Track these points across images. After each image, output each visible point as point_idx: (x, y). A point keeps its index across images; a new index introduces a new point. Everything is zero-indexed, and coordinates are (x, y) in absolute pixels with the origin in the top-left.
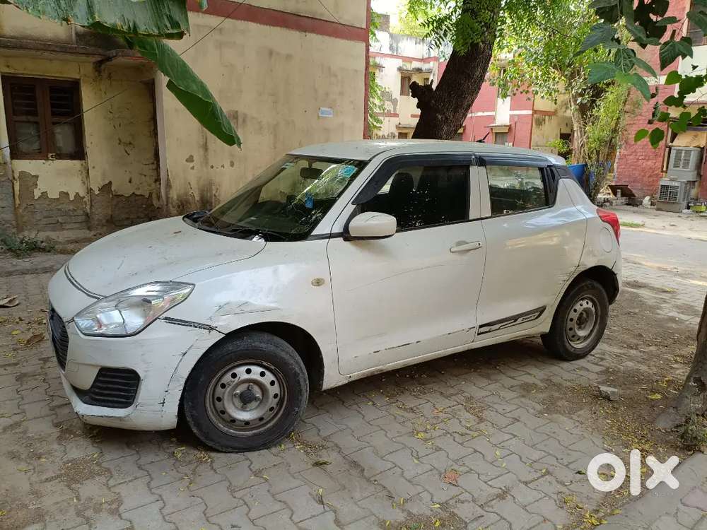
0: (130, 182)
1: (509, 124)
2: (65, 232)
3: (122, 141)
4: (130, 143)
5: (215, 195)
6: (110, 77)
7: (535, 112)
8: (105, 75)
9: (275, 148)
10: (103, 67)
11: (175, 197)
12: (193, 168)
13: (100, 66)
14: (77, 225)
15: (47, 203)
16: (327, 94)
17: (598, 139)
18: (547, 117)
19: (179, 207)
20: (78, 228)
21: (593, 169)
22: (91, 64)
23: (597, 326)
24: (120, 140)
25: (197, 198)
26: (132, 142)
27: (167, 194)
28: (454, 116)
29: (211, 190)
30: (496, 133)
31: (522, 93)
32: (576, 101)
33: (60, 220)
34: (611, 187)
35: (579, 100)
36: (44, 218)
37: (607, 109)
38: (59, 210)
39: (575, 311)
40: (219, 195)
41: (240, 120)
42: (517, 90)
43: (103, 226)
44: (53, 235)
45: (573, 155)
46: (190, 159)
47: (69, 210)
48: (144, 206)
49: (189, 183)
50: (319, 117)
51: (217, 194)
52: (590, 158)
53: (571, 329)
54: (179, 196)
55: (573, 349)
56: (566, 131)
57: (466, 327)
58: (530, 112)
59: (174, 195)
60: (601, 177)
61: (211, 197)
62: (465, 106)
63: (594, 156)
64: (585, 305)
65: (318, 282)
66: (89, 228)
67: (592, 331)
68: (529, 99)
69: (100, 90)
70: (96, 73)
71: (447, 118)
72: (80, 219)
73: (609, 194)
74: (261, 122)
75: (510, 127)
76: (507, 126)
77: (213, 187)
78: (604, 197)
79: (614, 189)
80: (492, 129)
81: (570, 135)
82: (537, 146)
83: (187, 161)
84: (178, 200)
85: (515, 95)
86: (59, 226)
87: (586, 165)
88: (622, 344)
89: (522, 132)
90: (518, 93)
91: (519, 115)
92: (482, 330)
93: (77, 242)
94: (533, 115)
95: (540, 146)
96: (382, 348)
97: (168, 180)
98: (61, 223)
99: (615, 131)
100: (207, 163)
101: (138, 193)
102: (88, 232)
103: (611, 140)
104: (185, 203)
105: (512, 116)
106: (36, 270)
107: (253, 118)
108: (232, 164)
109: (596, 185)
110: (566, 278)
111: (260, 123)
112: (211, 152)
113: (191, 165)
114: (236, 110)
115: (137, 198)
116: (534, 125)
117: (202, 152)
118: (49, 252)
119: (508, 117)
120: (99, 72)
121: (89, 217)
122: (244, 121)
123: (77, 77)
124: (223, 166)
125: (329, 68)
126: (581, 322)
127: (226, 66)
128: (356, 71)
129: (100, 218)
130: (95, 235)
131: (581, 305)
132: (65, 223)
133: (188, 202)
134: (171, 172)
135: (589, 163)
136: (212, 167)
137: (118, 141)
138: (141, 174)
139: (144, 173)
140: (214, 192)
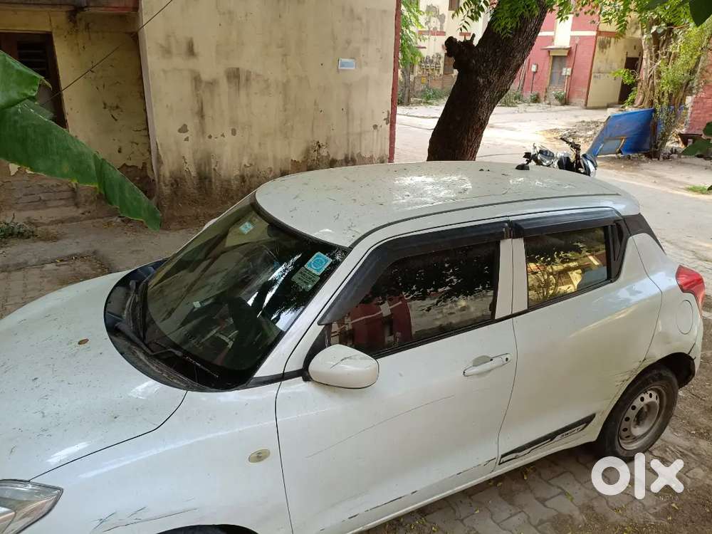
0: (119, 152)
1: (568, 46)
2: (50, 210)
3: (108, 104)
4: (117, 107)
5: (214, 169)
6: (87, 27)
7: (599, 33)
8: (82, 25)
9: (285, 110)
10: (79, 15)
11: (167, 174)
12: (187, 139)
13: (75, 15)
14: (63, 202)
15: (27, 179)
16: (348, 42)
17: (672, 81)
18: (613, 40)
19: (172, 185)
20: (65, 206)
21: (662, 116)
22: (64, 13)
23: (660, 419)
24: (105, 104)
25: (193, 174)
26: (119, 105)
27: (158, 171)
28: (498, 80)
29: (209, 163)
30: (554, 57)
31: (585, 13)
32: (651, 29)
33: (43, 198)
34: (680, 135)
35: (654, 29)
36: (25, 195)
37: (686, 43)
38: (41, 186)
39: (634, 408)
40: (220, 169)
41: (243, 78)
42: (581, 9)
43: (92, 203)
44: (35, 215)
45: (639, 87)
46: (183, 129)
47: (53, 186)
48: (138, 178)
49: (184, 157)
50: (338, 71)
51: (216, 168)
52: (660, 103)
53: (625, 430)
54: (172, 173)
55: (626, 452)
56: (633, 54)
57: (483, 460)
58: (594, 33)
59: (166, 171)
60: (670, 125)
61: (210, 173)
62: (513, 66)
63: (665, 100)
64: (647, 400)
65: (259, 457)
66: (77, 205)
67: (654, 425)
68: (594, 22)
69: (78, 44)
70: (72, 24)
71: (490, 83)
72: (66, 195)
73: (678, 142)
74: (268, 79)
75: (570, 50)
76: (567, 49)
77: (213, 160)
78: (672, 145)
79: (685, 138)
80: (549, 52)
81: (638, 59)
82: (599, 73)
83: (180, 131)
84: (171, 177)
85: (577, 15)
86: (43, 204)
87: (655, 111)
88: (688, 428)
89: (583, 56)
90: (582, 13)
91: (580, 37)
92: (505, 459)
93: (63, 222)
94: (596, 37)
95: (603, 73)
96: (361, 510)
97: (158, 153)
98: (44, 201)
99: (692, 72)
100: (203, 133)
101: (130, 164)
102: (75, 209)
103: (688, 84)
104: (178, 180)
105: (573, 38)
106: (8, 266)
107: (258, 75)
108: (234, 132)
109: (664, 135)
110: (627, 377)
111: (266, 81)
112: (207, 120)
113: (184, 135)
114: (237, 67)
115: (129, 170)
116: (597, 49)
117: (197, 120)
118: (28, 237)
119: (568, 39)
120: (75, 22)
121: (75, 192)
122: (247, 80)
123: (48, 29)
124: (223, 135)
125: (352, 11)
126: (640, 419)
127: (224, 13)
128: (385, 11)
129: (89, 194)
130: (83, 214)
131: (642, 399)
132: (49, 200)
133: (183, 179)
134: (161, 145)
135: (658, 108)
136: (210, 137)
137: (103, 106)
138: (132, 143)
139: (136, 141)
140: (213, 166)
